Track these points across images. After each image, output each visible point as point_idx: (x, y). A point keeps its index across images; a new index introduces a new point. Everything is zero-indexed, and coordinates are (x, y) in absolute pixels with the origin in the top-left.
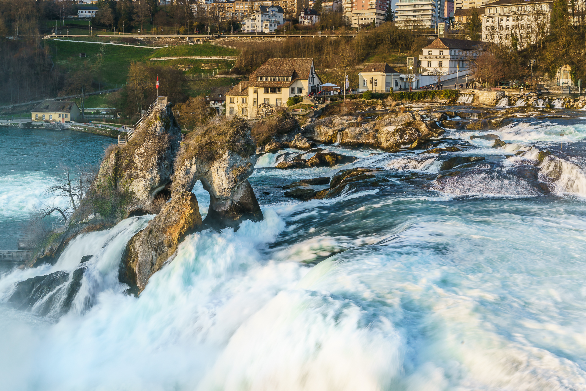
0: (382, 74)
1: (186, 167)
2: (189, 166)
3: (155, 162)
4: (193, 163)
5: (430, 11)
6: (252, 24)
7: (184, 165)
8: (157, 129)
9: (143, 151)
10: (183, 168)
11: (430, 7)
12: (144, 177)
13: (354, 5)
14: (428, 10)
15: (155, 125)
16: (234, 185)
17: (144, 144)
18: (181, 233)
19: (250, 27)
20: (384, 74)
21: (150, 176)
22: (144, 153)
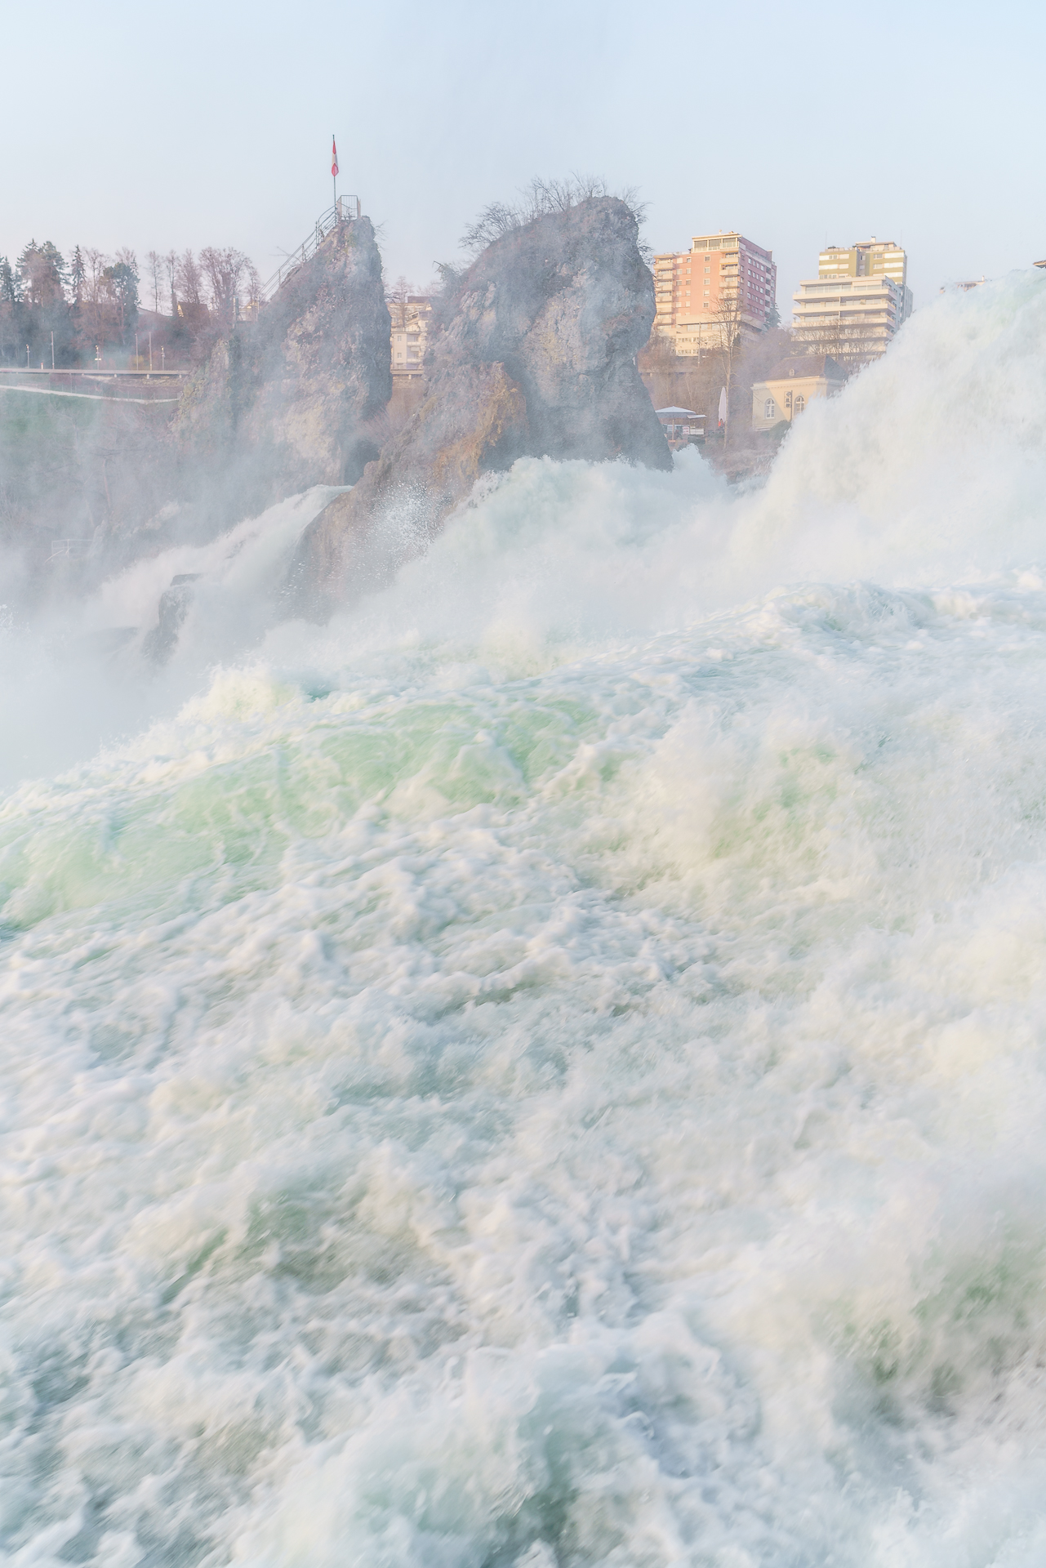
0: (817, 379)
1: (468, 316)
2: (473, 314)
3: (353, 347)
4: (487, 303)
5: (883, 314)
6: (410, 347)
7: (460, 312)
8: (348, 270)
9: (311, 329)
10: (458, 320)
11: (883, 305)
12: (322, 391)
13: (679, 305)
14: (877, 312)
15: (343, 259)
16: (606, 360)
17: (314, 309)
18: (487, 443)
19: (404, 354)
20: (823, 380)
21: (341, 387)
22: (317, 330)
